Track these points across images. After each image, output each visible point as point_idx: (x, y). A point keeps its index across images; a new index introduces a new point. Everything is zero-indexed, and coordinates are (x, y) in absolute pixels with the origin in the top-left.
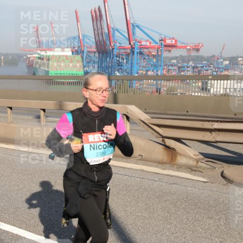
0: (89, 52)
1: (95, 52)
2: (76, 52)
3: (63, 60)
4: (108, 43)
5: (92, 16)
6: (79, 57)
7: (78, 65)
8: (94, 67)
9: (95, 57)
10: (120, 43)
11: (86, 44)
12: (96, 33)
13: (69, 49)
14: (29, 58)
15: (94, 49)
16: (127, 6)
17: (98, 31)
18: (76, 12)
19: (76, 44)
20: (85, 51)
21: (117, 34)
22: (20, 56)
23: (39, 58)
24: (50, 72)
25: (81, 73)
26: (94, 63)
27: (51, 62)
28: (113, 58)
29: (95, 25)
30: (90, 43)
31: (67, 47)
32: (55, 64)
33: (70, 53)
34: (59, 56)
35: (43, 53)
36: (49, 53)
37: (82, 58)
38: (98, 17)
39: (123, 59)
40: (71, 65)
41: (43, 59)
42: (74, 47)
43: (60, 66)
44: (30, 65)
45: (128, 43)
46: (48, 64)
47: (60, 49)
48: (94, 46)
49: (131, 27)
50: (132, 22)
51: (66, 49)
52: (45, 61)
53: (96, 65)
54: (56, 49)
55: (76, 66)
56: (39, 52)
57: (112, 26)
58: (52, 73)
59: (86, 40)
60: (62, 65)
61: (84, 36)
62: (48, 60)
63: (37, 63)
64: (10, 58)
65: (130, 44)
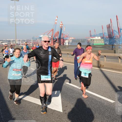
0: (106, 38)
1: (108, 38)
2: (102, 38)
3: (98, 41)
4: (112, 35)
5: (107, 27)
6: (103, 39)
7: (103, 42)
8: (107, 42)
9: (108, 39)
10: (116, 35)
11: (105, 35)
12: (108, 32)
13: (100, 37)
14: (88, 40)
15: (108, 37)
16: (118, 23)
17: (109, 31)
18: (102, 26)
19: (102, 35)
20: (105, 37)
21: (115, 32)
22: (85, 40)
23: (91, 40)
24: (94, 44)
25: (103, 44)
26: (108, 41)
27: (94, 41)
28: (114, 39)
29: (108, 30)
30: (106, 35)
31: (99, 36)
32: (96, 42)
33: (100, 38)
34: (97, 39)
35: (92, 38)
36: (94, 38)
37: (104, 39)
38: (109, 27)
39: (117, 40)
40: (100, 42)
41: (92, 40)
42: (101, 36)
43: (97, 42)
44: (88, 42)
45: (118, 34)
46: (94, 42)
47: (97, 37)
48: (108, 36)
49: (119, 30)
50: (120, 28)
51: (99, 37)
52: (93, 41)
53: (108, 42)
54: (96, 37)
55: (102, 42)
56: (91, 38)
57: (113, 30)
58: (95, 44)
59: (105, 34)
60: (98, 42)
61: (104, 33)
62: (94, 40)
63: (90, 41)
64: (82, 40)
65: (119, 35)
